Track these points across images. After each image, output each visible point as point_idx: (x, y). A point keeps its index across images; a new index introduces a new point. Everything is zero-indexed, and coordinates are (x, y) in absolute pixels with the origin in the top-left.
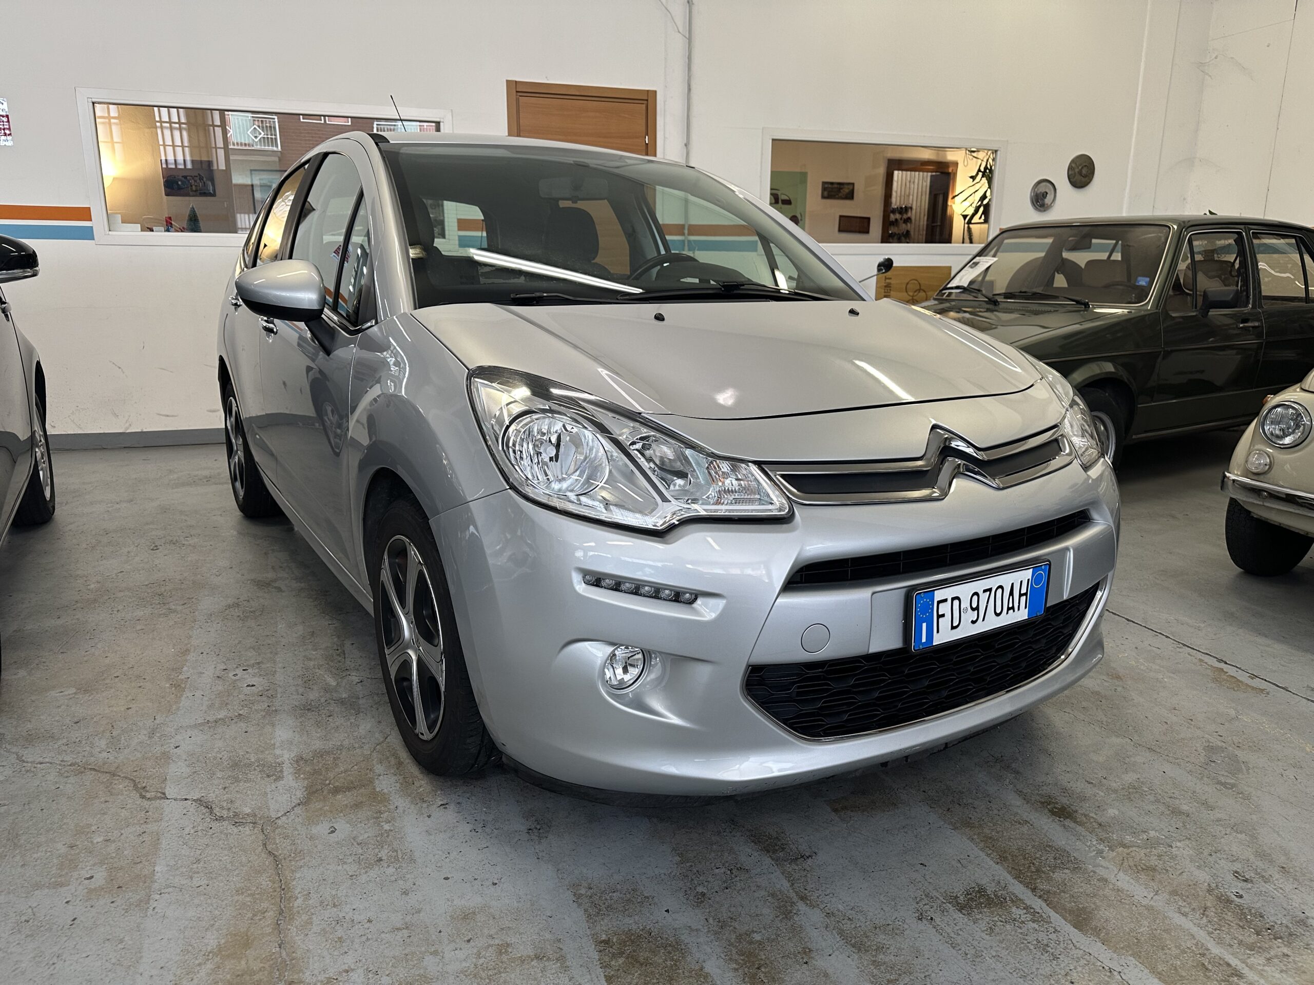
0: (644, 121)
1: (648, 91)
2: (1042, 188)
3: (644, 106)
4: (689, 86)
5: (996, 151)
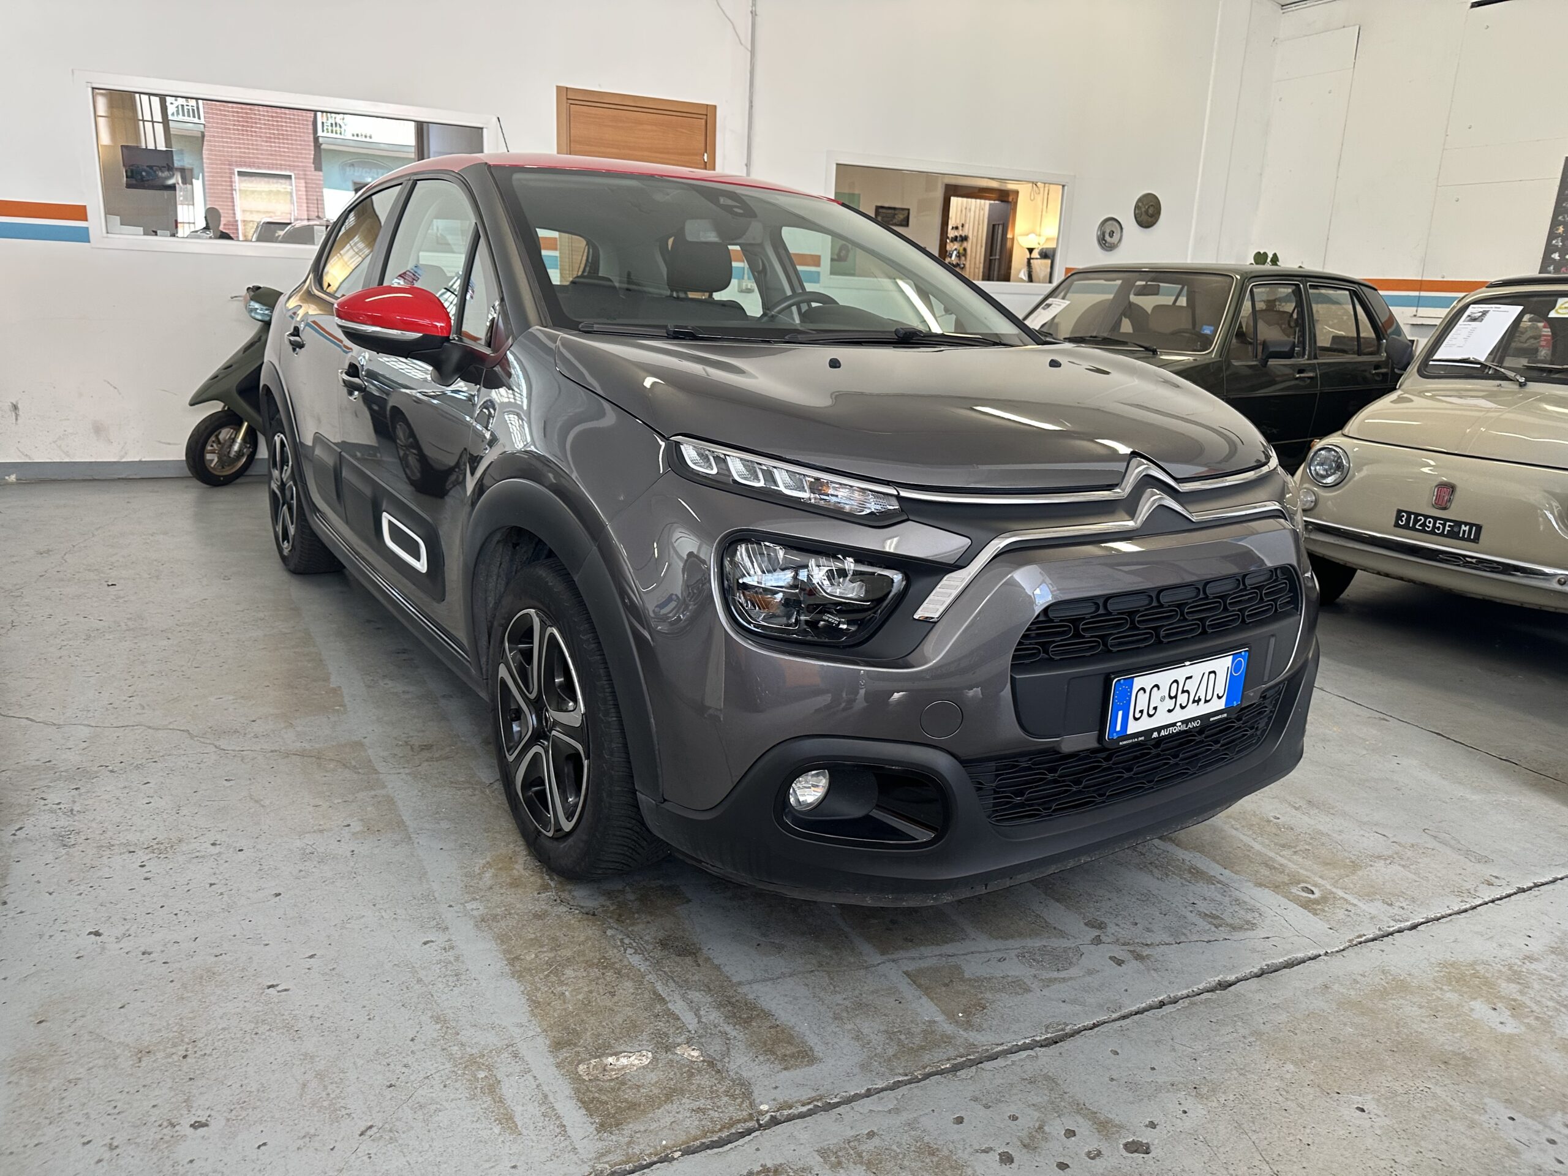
0: (703, 138)
1: (708, 105)
2: (1108, 227)
3: (703, 122)
4: (751, 102)
5: (1063, 186)
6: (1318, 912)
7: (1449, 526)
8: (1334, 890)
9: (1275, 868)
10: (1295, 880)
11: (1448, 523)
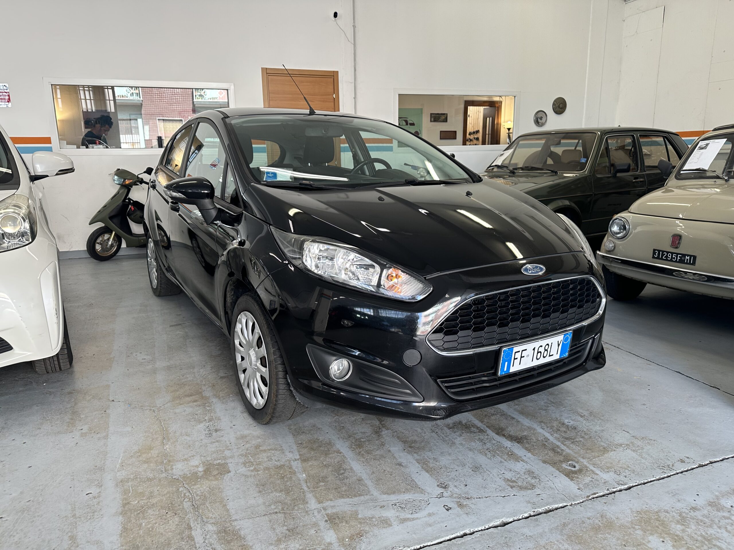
0: (332, 87)
1: (334, 71)
2: (539, 115)
3: (332, 79)
4: (355, 68)
5: (515, 97)
6: (574, 479)
7: (680, 257)
8: (588, 465)
9: (558, 452)
10: (567, 459)
11: (679, 256)
